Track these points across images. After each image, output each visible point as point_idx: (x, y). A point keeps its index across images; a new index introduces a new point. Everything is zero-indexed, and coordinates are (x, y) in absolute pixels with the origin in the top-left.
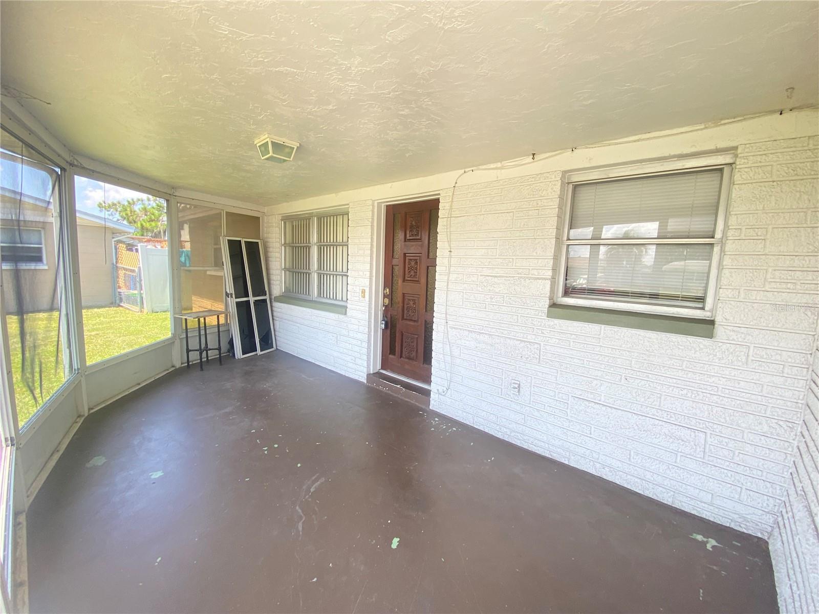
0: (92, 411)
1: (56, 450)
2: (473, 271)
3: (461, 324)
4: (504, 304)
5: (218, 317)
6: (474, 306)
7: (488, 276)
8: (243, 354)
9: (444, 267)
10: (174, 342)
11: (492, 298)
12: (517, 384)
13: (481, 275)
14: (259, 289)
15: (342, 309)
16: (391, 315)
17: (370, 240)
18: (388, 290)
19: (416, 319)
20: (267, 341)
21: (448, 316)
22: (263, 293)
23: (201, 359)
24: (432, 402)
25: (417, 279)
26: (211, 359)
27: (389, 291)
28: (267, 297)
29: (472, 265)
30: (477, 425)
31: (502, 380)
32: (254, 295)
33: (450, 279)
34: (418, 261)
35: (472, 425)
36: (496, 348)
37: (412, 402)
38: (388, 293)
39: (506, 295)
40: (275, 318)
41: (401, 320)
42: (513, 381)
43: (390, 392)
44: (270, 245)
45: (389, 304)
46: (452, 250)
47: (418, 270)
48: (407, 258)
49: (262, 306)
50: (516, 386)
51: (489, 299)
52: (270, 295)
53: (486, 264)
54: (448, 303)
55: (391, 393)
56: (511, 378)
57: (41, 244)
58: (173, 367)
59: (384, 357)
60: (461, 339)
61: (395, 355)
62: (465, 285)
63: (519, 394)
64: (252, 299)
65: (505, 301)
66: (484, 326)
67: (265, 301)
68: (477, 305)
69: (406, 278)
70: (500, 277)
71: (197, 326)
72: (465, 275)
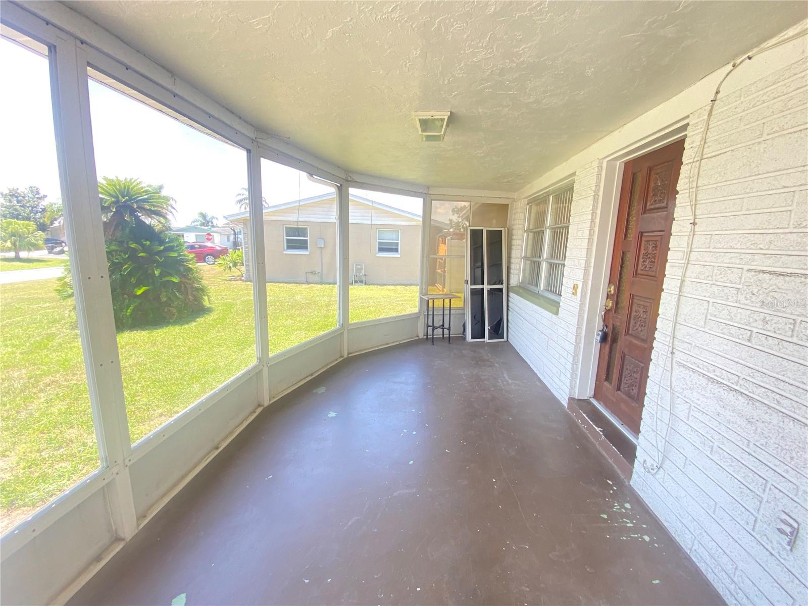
0: (350, 355)
1: (312, 375)
2: (733, 260)
3: (698, 361)
4: (795, 340)
5: (450, 300)
6: (726, 331)
7: (764, 272)
8: (472, 338)
9: (680, 253)
10: (419, 317)
11: (765, 321)
12: (791, 526)
13: (749, 270)
14: (496, 276)
15: (554, 307)
16: (613, 325)
17: (590, 217)
18: (613, 287)
19: (644, 338)
20: (497, 330)
21: (676, 342)
22: (500, 281)
23: (443, 335)
24: (634, 476)
25: (653, 274)
26: (452, 337)
27: (615, 290)
28: (504, 287)
29: (731, 248)
30: (695, 556)
31: (761, 502)
32: (489, 283)
33: (687, 275)
34: (658, 243)
35: (688, 552)
36: (759, 430)
37: (610, 461)
38: (612, 292)
39: (800, 319)
40: (510, 309)
41: (624, 334)
42: (784, 517)
43: (587, 432)
44: (514, 232)
45: (612, 308)
46: (697, 221)
47: (657, 258)
48: (644, 239)
49: (496, 294)
50: (788, 530)
51: (761, 323)
52: (508, 284)
53: (761, 246)
54: (678, 319)
55: (589, 435)
56: (781, 508)
57: (398, 240)
58: (418, 336)
59: (598, 383)
60: (691, 389)
61: (611, 384)
62: (715, 288)
63: (791, 550)
64: (486, 287)
65: (795, 333)
66: (742, 376)
67: (501, 290)
68: (733, 330)
69: (639, 271)
70: (790, 275)
71: (442, 307)
72: (716, 269)
